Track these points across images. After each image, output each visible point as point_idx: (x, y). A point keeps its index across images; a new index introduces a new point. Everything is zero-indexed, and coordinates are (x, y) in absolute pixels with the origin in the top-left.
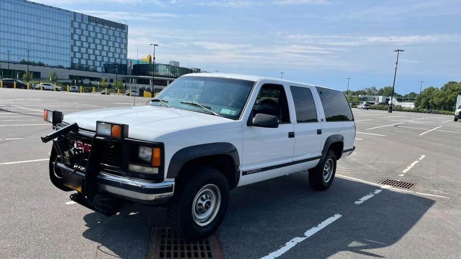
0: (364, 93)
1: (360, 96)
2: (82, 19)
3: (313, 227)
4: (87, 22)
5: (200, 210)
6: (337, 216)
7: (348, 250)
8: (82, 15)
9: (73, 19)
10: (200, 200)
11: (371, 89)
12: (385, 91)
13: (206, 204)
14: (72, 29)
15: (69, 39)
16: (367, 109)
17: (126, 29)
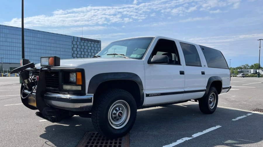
0: (241, 68)
1: (238, 70)
2: (77, 40)
3: (199, 132)
4: (80, 41)
5: (115, 118)
6: (218, 127)
7: (224, 145)
8: (78, 37)
9: (73, 40)
10: (114, 110)
11: (245, 65)
12: (254, 66)
13: (119, 113)
14: (73, 45)
15: (71, 50)
16: (244, 77)
17: (100, 42)
